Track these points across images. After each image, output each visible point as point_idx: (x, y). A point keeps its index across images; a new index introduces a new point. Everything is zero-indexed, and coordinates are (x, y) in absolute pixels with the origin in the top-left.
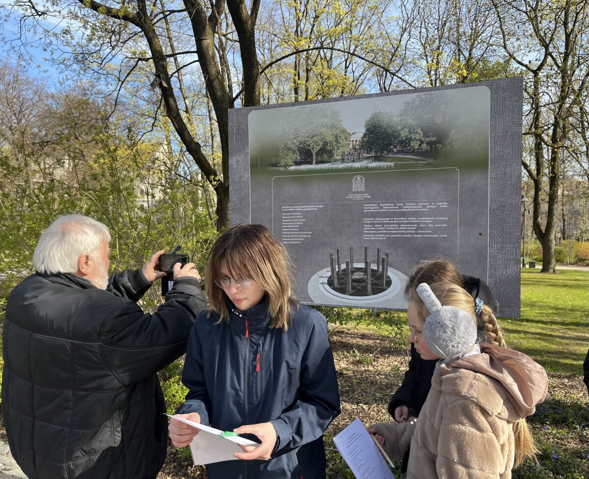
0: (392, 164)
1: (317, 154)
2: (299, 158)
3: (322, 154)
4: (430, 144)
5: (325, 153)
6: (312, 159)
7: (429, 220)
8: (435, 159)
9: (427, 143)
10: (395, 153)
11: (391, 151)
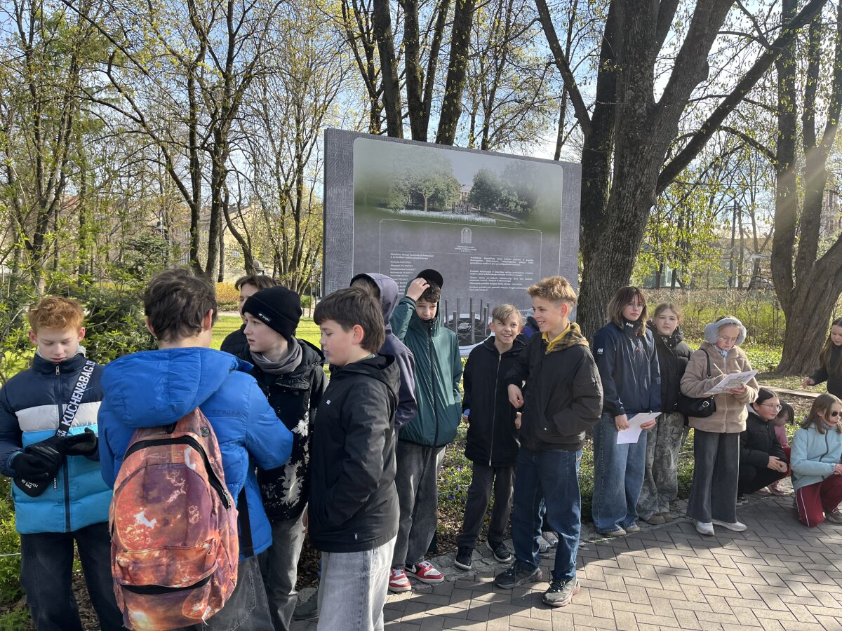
0: (494, 220)
1: (429, 200)
2: (410, 202)
3: (434, 201)
4: (523, 206)
5: (436, 201)
6: (424, 205)
7: (520, 274)
8: (526, 221)
9: (521, 206)
10: (497, 211)
11: (493, 208)
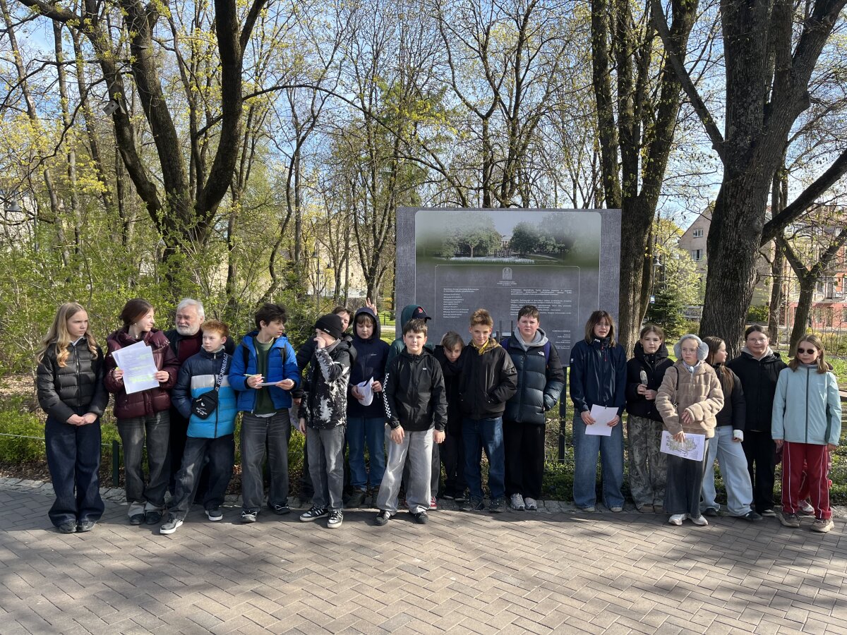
0: (533, 261)
1: (474, 249)
2: (459, 251)
3: (478, 250)
4: (560, 248)
5: (481, 249)
6: (470, 253)
7: (558, 302)
8: (563, 260)
10: (536, 253)
11: (532, 251)
